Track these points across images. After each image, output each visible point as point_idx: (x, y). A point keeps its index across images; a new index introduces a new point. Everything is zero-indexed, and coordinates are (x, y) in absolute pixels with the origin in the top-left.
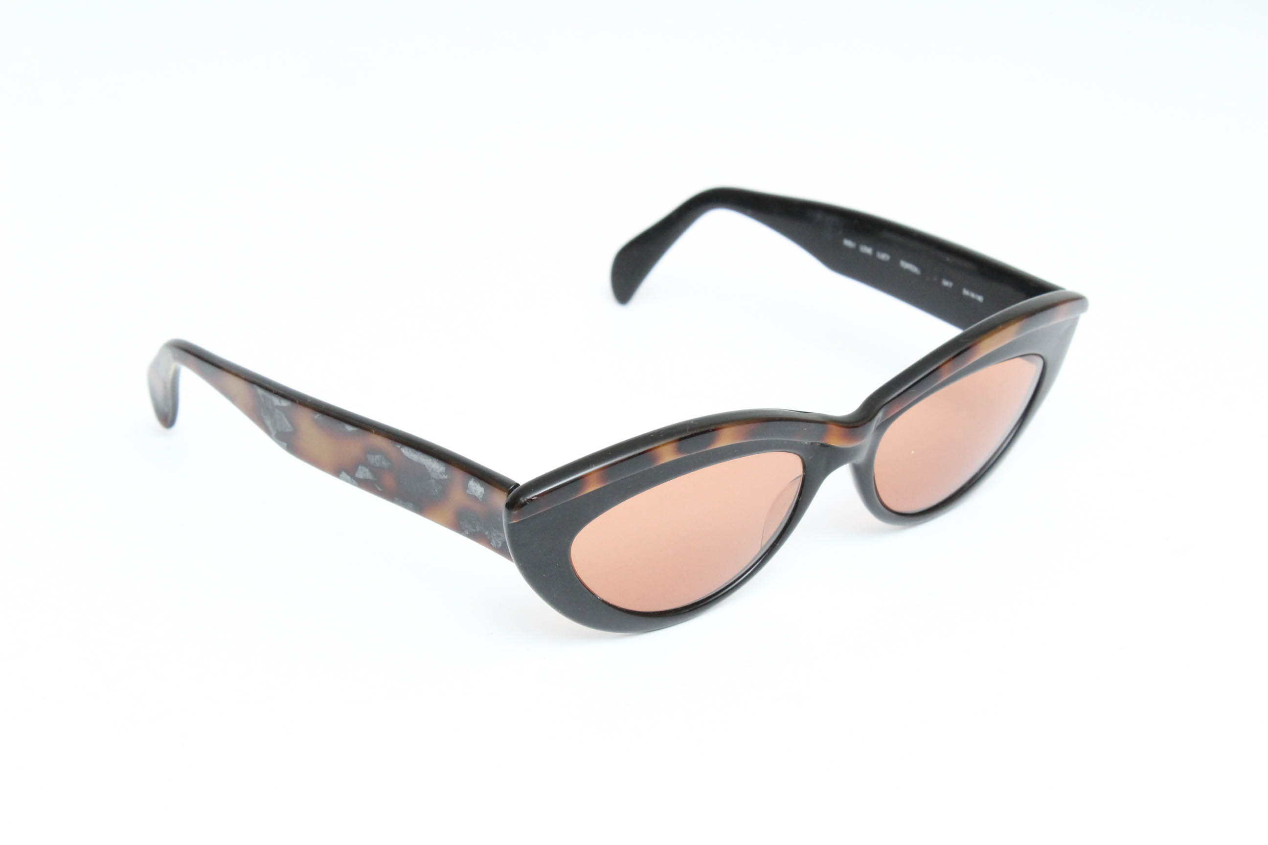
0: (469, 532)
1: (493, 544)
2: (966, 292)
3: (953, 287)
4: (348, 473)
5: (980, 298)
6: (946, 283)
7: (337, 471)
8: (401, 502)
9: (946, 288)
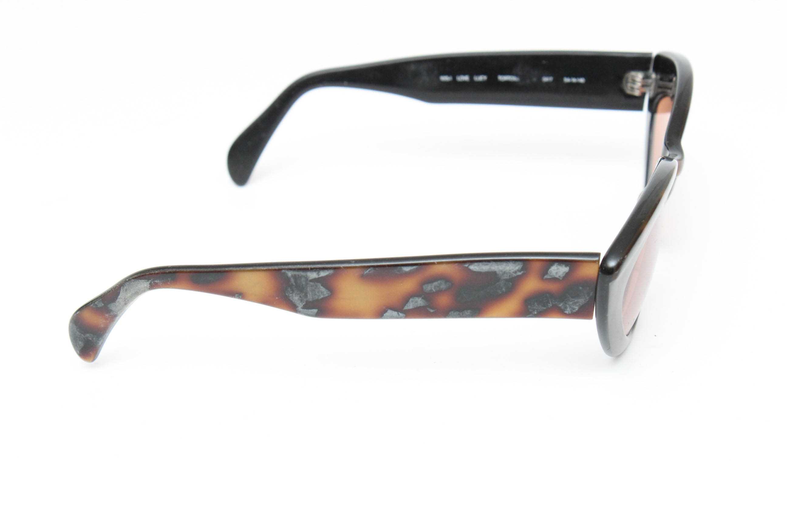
0: (537, 312)
1: (567, 312)
2: (567, 80)
3: (555, 80)
4: (394, 309)
5: (582, 80)
6: (546, 79)
7: (380, 314)
8: (457, 313)
9: (548, 83)
